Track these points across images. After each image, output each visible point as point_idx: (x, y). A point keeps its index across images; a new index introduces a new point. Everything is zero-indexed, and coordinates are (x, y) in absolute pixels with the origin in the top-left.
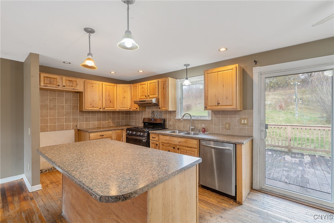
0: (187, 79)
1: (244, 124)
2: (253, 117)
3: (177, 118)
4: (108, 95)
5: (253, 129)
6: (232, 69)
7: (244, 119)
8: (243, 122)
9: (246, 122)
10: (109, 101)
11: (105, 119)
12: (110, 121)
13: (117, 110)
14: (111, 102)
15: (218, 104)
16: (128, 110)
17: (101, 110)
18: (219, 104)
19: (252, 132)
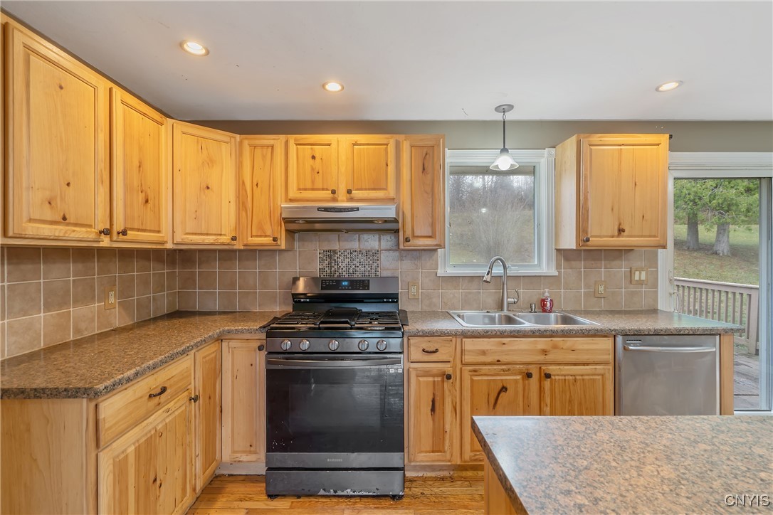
0: (504, 150)
1: (640, 283)
2: (657, 264)
3: (440, 272)
4: (136, 163)
5: (657, 292)
6: (658, 145)
7: (640, 270)
8: (637, 278)
9: (643, 278)
10: (141, 197)
11: (86, 296)
12: (112, 300)
13: (169, 246)
14: (147, 201)
15: (621, 231)
16: (223, 244)
17: (105, 242)
18: (623, 231)
19: (656, 301)
